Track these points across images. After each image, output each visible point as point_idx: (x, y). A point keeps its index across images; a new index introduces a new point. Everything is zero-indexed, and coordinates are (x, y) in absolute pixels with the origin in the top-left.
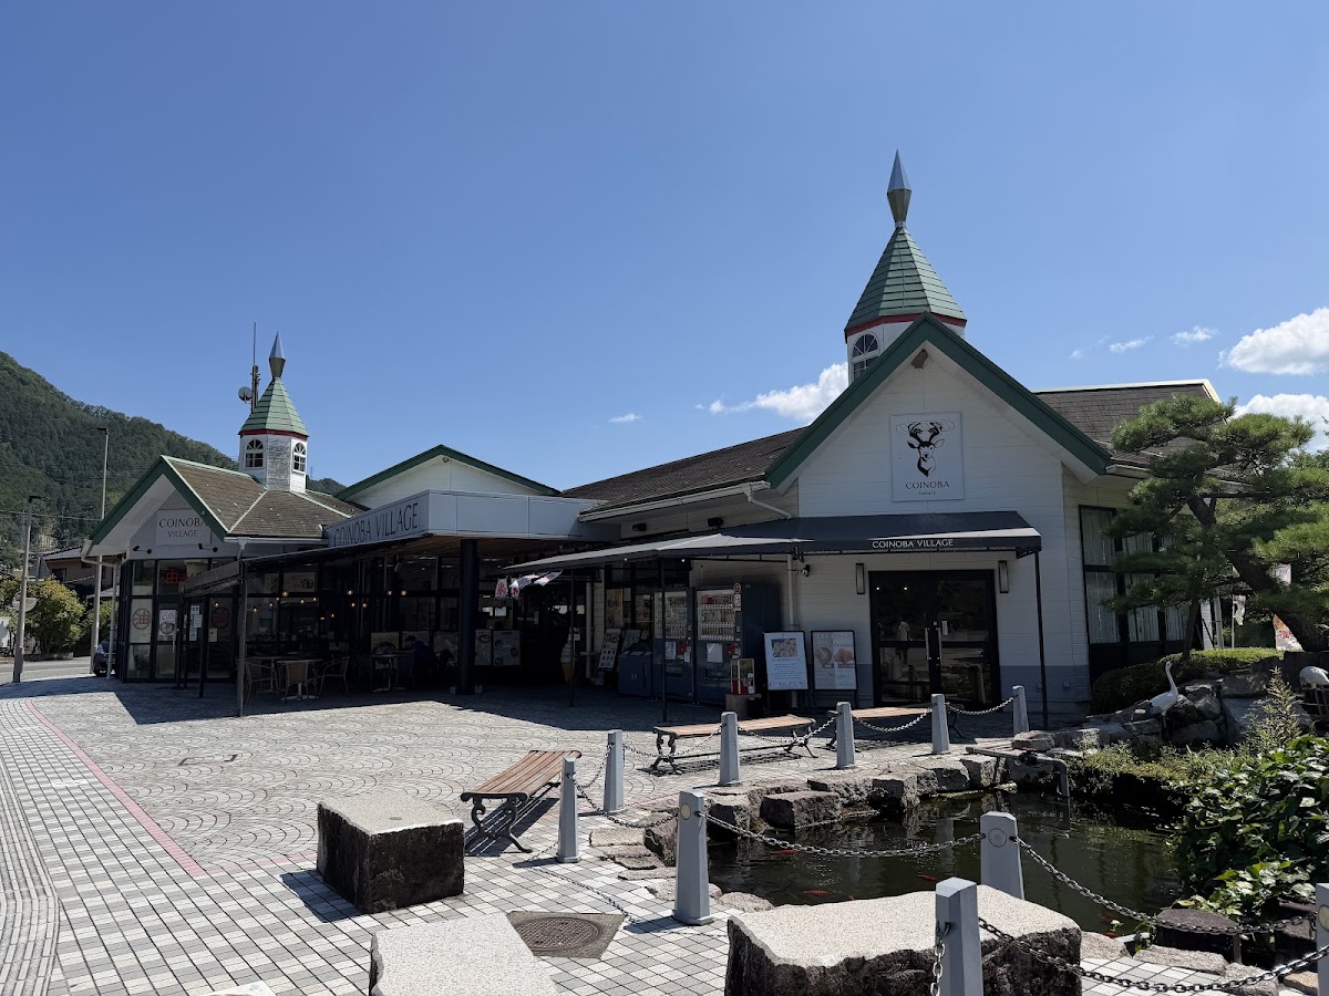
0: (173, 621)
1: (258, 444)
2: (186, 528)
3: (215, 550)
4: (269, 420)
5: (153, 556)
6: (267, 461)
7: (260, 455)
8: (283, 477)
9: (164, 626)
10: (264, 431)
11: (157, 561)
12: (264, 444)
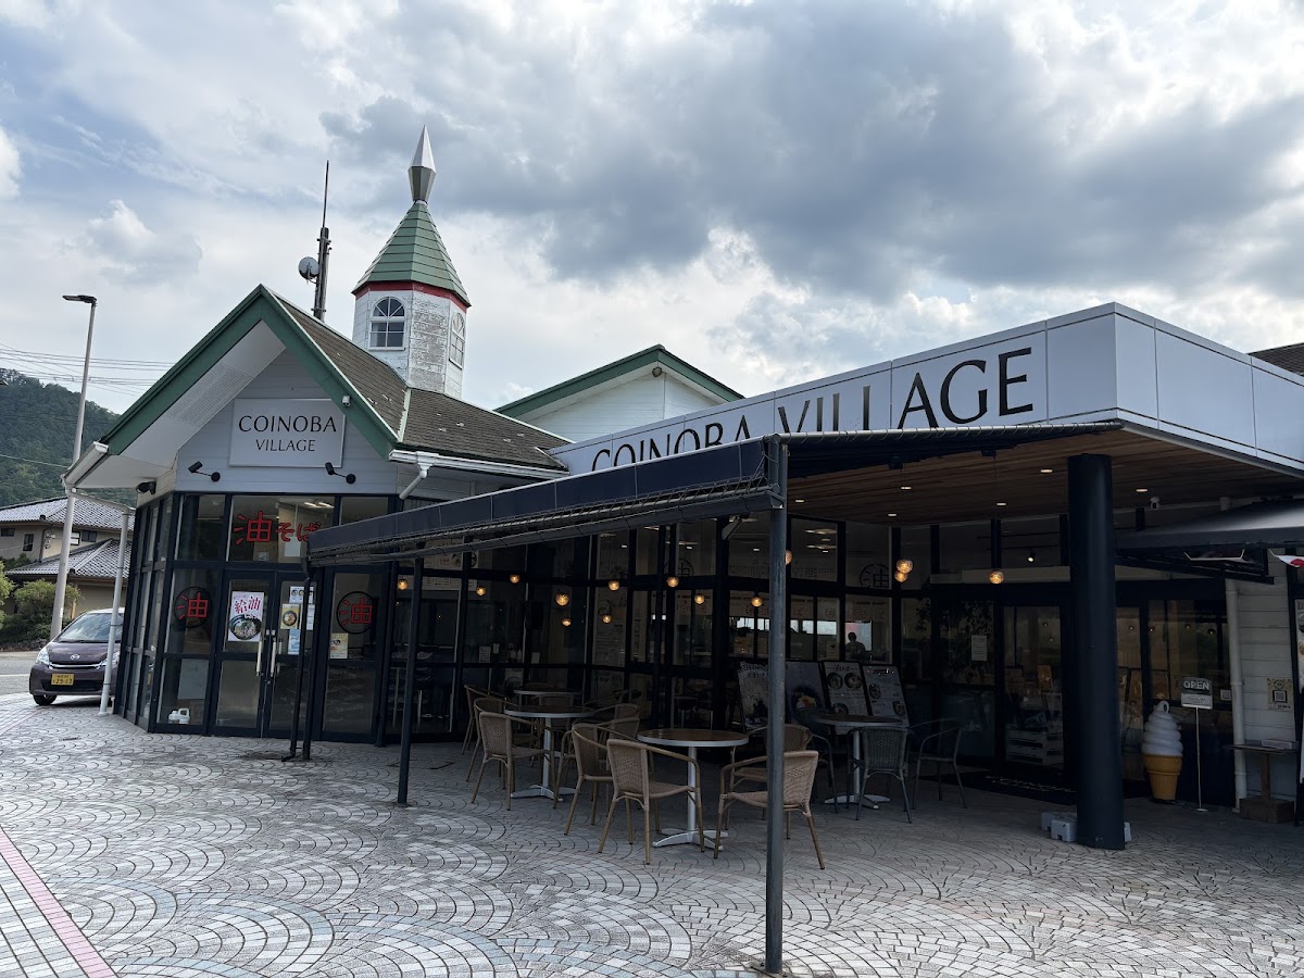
0: (258, 614)
1: (396, 308)
2: (294, 436)
3: (351, 479)
4: (414, 267)
5: (224, 486)
6: (411, 337)
7: (400, 326)
8: (434, 369)
9: (240, 624)
10: (406, 285)
11: (229, 496)
12: (407, 307)
